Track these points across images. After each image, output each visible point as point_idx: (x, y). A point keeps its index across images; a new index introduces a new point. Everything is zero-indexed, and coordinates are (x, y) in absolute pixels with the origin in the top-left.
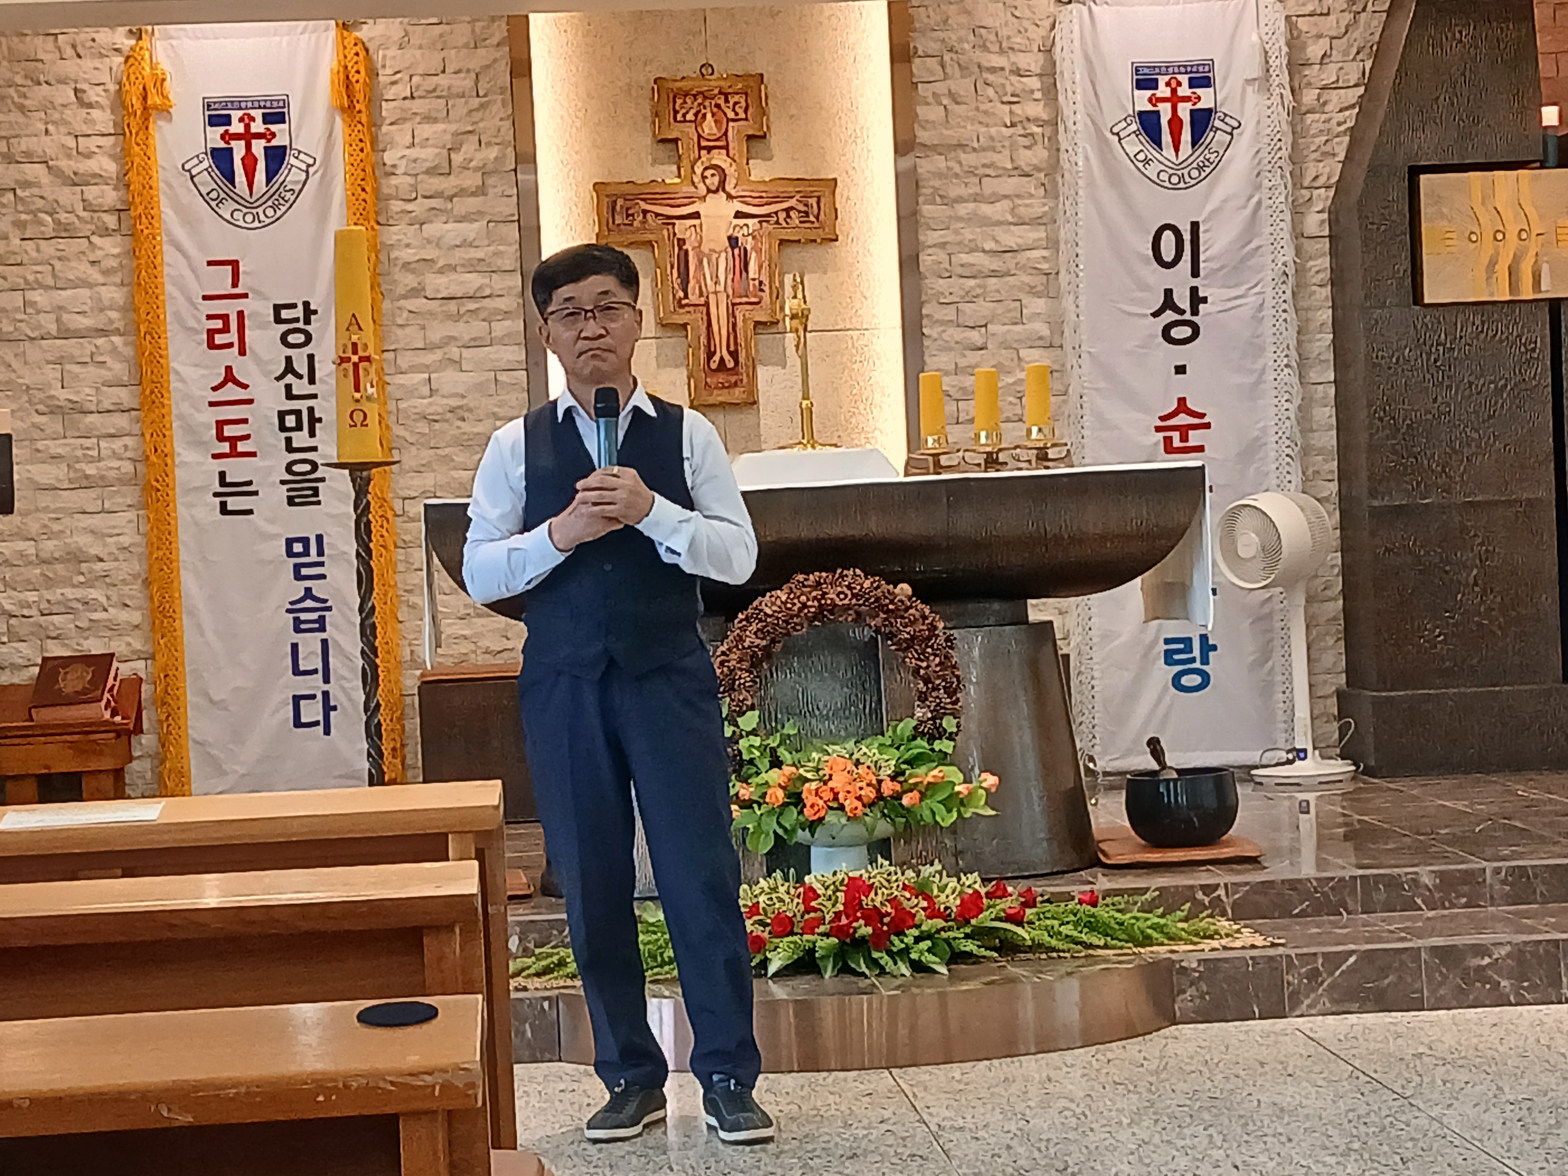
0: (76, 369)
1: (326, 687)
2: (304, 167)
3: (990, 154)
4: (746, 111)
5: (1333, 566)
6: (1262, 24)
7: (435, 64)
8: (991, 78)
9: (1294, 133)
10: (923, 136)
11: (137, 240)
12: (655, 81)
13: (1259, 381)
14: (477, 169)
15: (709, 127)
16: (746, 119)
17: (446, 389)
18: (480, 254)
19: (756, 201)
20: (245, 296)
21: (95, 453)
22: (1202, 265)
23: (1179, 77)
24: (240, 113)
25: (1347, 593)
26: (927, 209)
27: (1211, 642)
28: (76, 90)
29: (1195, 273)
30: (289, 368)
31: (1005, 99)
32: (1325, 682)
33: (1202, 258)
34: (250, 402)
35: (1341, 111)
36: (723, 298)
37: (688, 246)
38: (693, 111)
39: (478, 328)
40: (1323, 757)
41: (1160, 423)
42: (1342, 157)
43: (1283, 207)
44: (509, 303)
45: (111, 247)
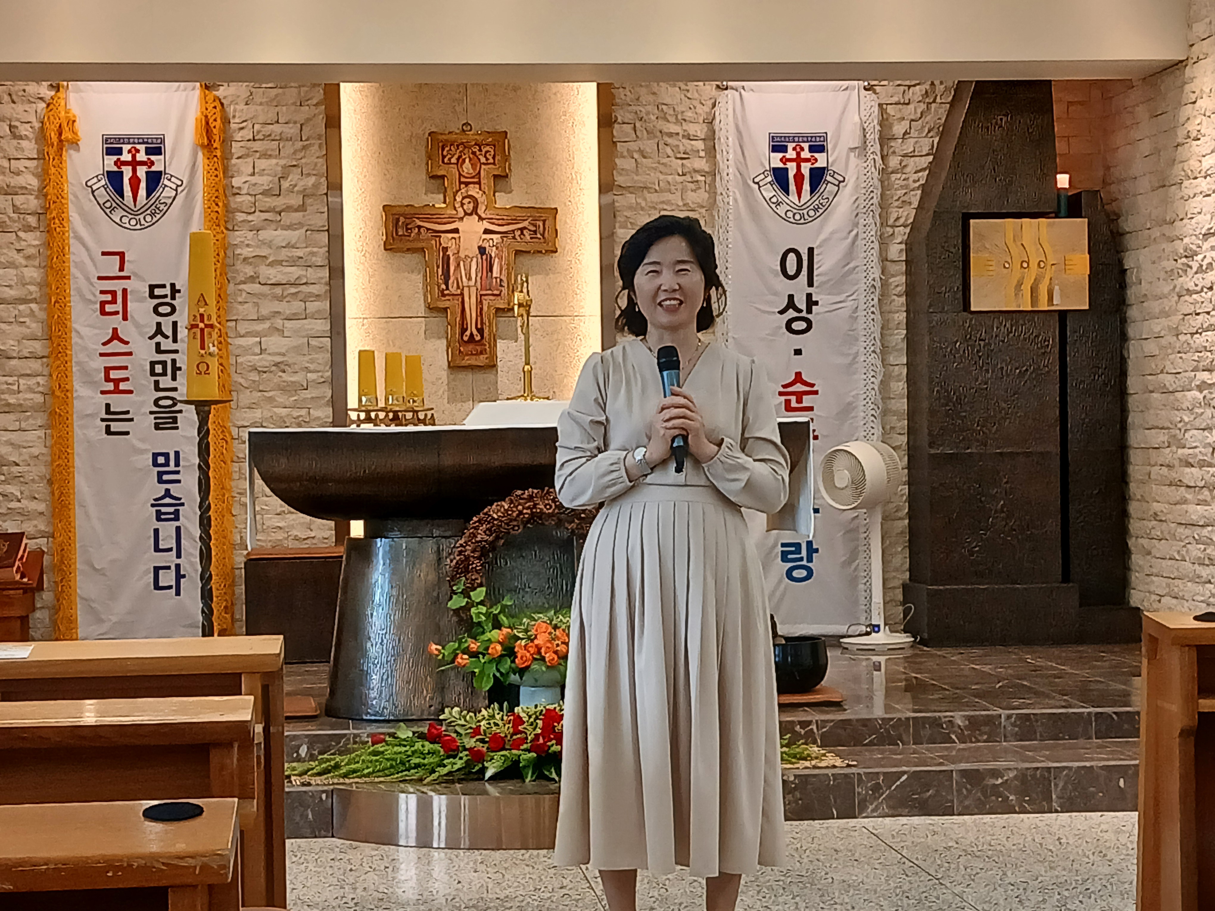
0: (4, 326)
1: (178, 561)
2: (174, 187)
3: (666, 194)
4: (494, 158)
5: (902, 495)
6: (862, 109)
7: (271, 116)
8: (669, 141)
9: (882, 187)
10: (620, 180)
11: (52, 236)
12: (430, 134)
13: (853, 362)
14: (299, 192)
15: (467, 167)
16: (494, 164)
17: (272, 349)
18: (300, 253)
19: (500, 222)
20: (128, 278)
21: (15, 387)
22: (815, 278)
23: (803, 145)
24: (129, 147)
25: (911, 515)
26: (621, 232)
27: (815, 547)
28: (10, 126)
29: (811, 284)
30: (159, 330)
31: (679, 156)
32: (894, 577)
33: (815, 273)
34: (130, 354)
35: (915, 173)
36: (473, 290)
37: (450, 253)
38: (456, 156)
39: (297, 306)
40: (891, 631)
41: (782, 390)
42: (915, 204)
43: (873, 238)
44: (319, 289)
45: (33, 239)
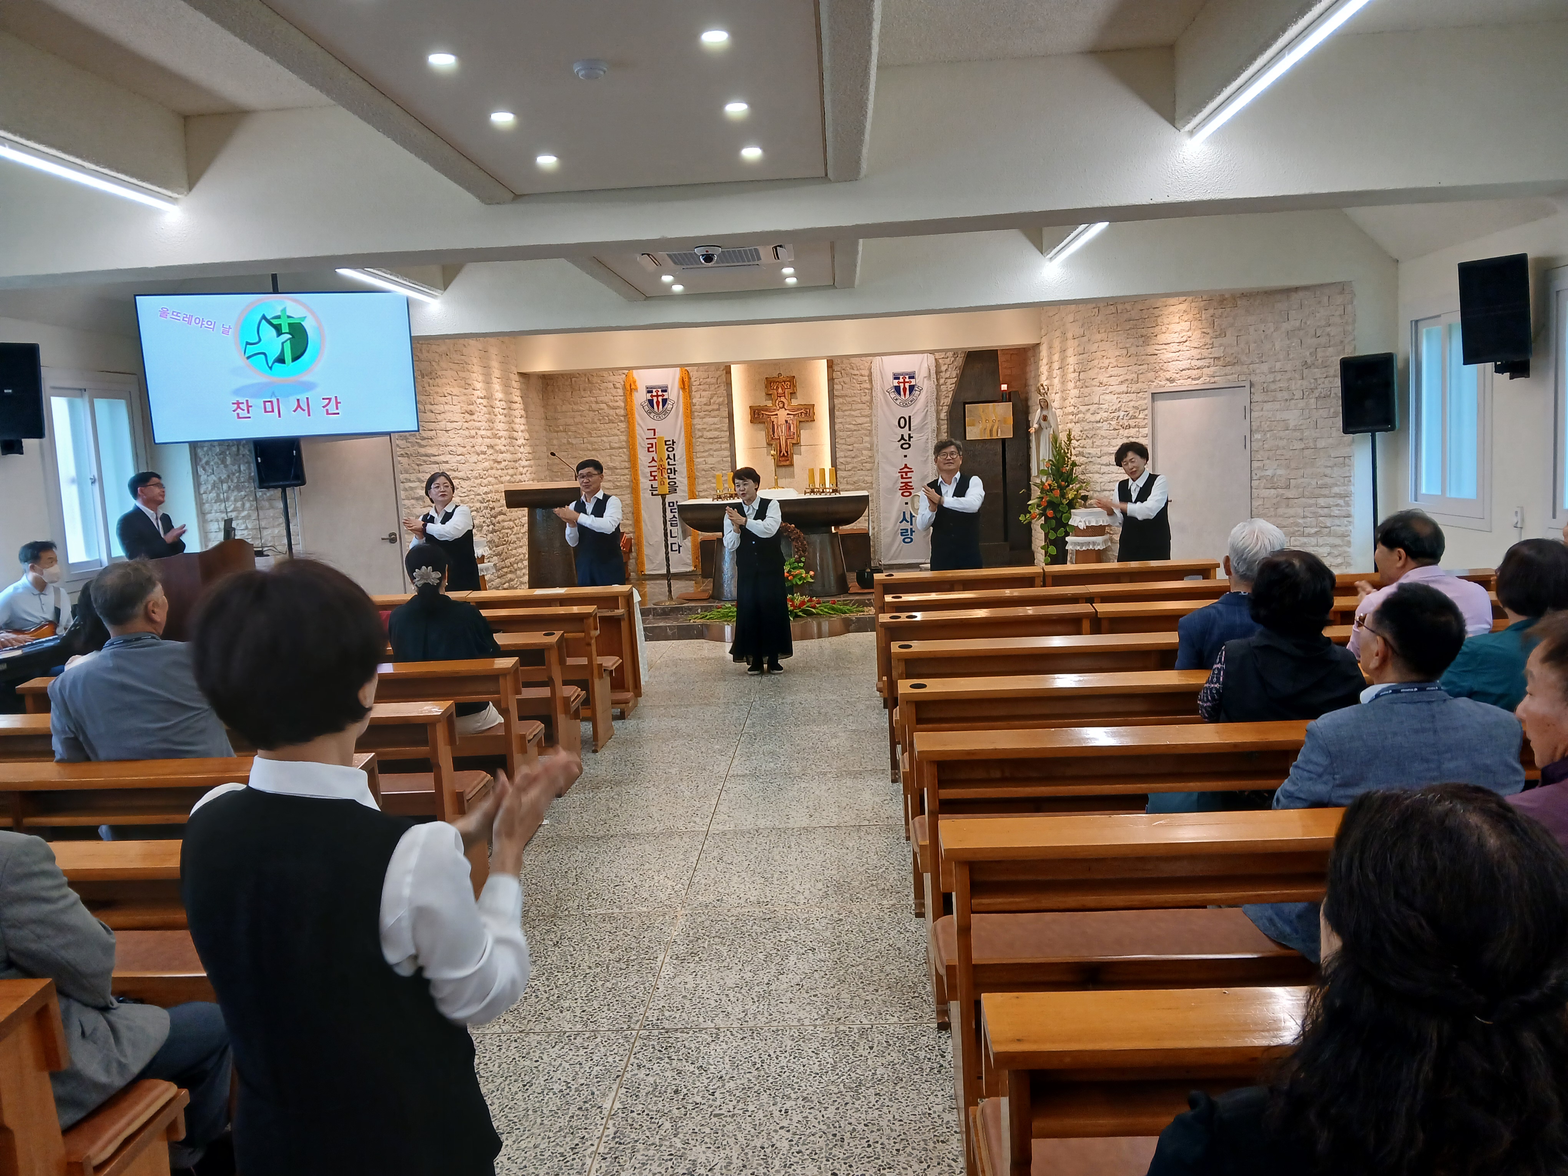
0: (615, 458)
2: (672, 404)
3: (854, 398)
4: (790, 386)
6: (928, 364)
8: (854, 377)
9: (938, 391)
10: (836, 393)
11: (629, 424)
12: (766, 379)
13: (927, 459)
14: (718, 404)
15: (780, 390)
18: (718, 426)
19: (793, 410)
20: (657, 438)
22: (912, 428)
23: (906, 376)
24: (655, 390)
26: (837, 413)
28: (613, 384)
29: (910, 430)
30: (669, 457)
31: (857, 383)
33: (912, 425)
35: (950, 385)
36: (784, 436)
37: (774, 423)
38: (774, 387)
41: (900, 471)
42: (949, 398)
43: (934, 412)
44: (726, 439)
45: (623, 426)
